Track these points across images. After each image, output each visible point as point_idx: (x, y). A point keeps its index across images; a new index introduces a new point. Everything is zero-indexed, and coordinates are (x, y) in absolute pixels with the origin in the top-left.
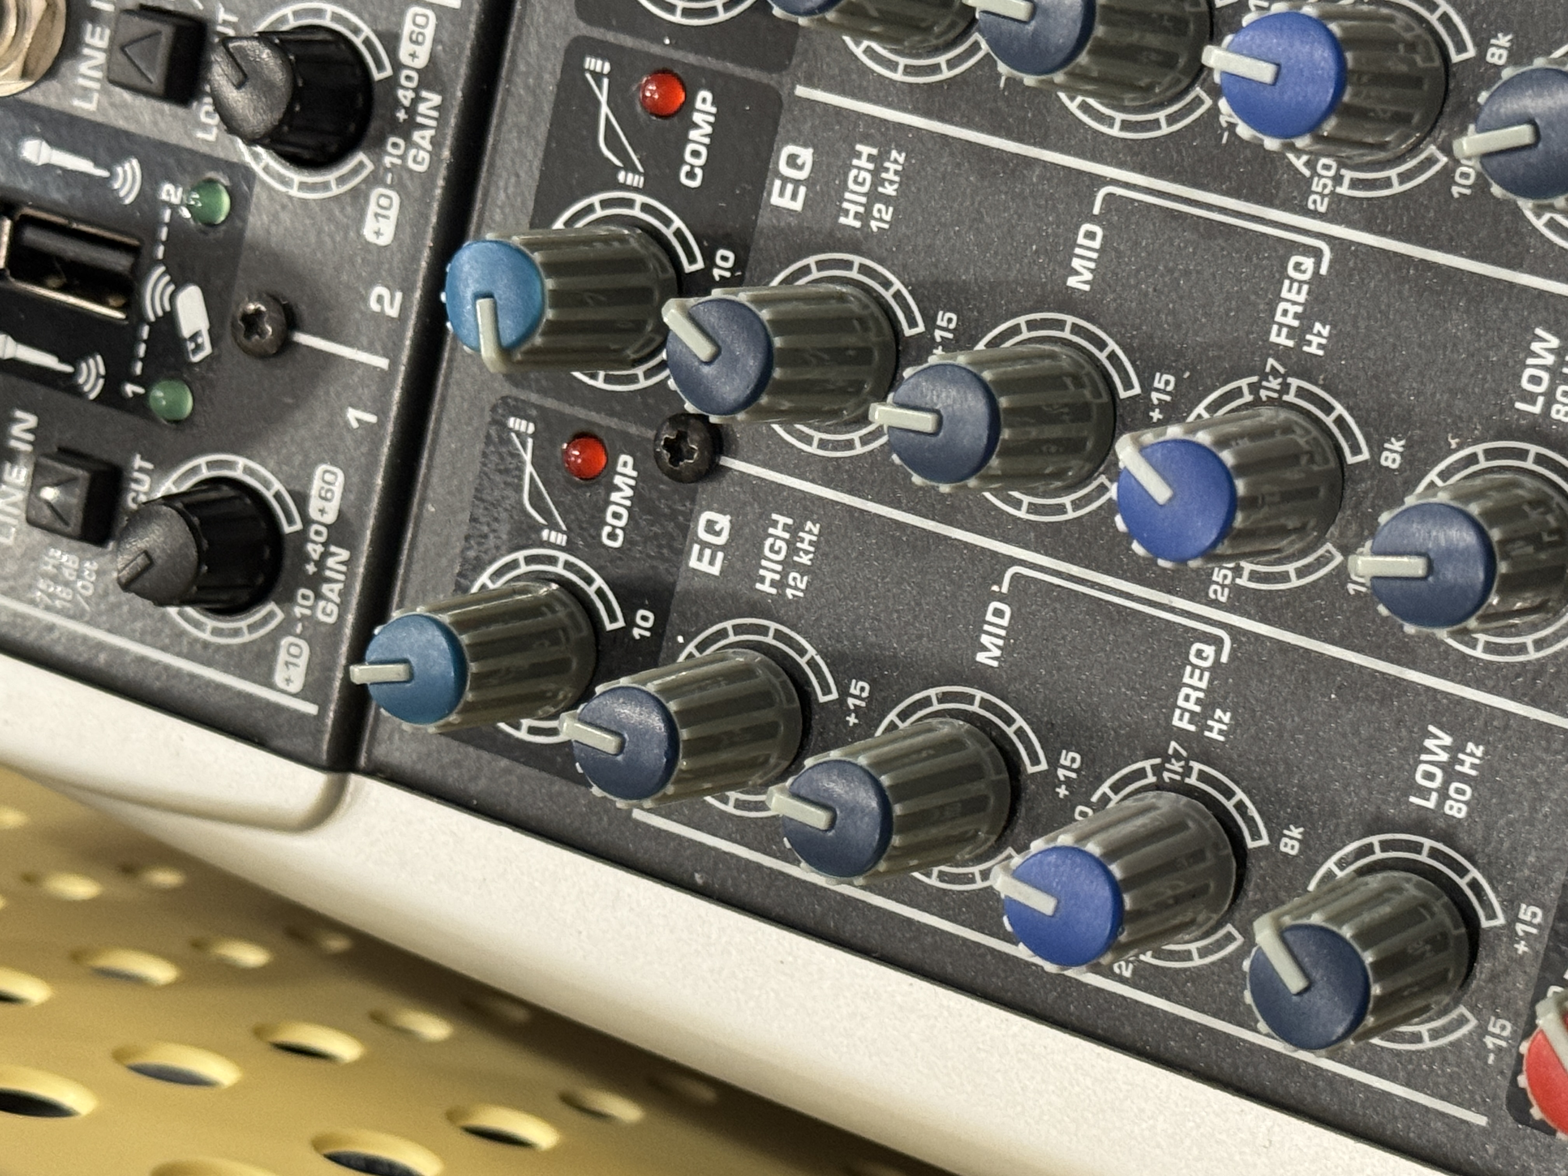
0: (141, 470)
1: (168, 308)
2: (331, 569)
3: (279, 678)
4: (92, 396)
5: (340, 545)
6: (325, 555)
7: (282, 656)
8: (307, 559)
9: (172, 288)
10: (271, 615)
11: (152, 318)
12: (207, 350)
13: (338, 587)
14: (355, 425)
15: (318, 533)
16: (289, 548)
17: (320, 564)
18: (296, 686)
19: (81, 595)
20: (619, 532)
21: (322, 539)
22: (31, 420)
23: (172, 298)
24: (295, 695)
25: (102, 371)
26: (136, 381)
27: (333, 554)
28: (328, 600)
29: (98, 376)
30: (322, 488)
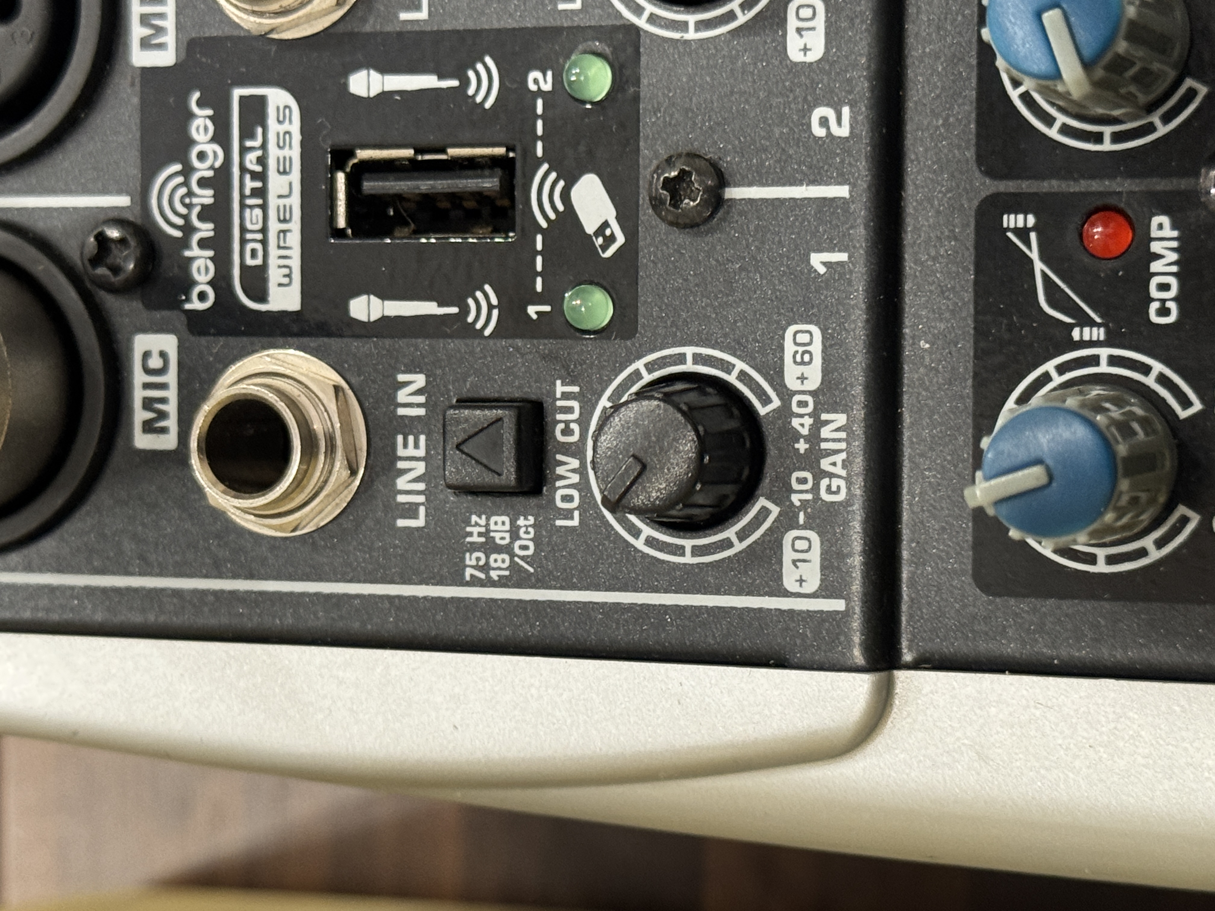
0: (566, 396)
1: (561, 207)
2: (826, 440)
3: (789, 583)
4: (487, 332)
5: (834, 410)
6: (818, 424)
7: (788, 555)
8: (796, 436)
9: (561, 183)
10: (765, 512)
11: (544, 224)
12: (621, 239)
13: (839, 458)
14: (822, 270)
15: (802, 404)
16: (770, 433)
17: (814, 437)
18: (813, 584)
19: (519, 557)
20: (1172, 306)
21: (810, 409)
22: (420, 380)
23: (566, 196)
24: (813, 596)
25: (494, 301)
26: (539, 299)
27: (827, 422)
28: (831, 475)
29: (491, 307)
30: (796, 352)
